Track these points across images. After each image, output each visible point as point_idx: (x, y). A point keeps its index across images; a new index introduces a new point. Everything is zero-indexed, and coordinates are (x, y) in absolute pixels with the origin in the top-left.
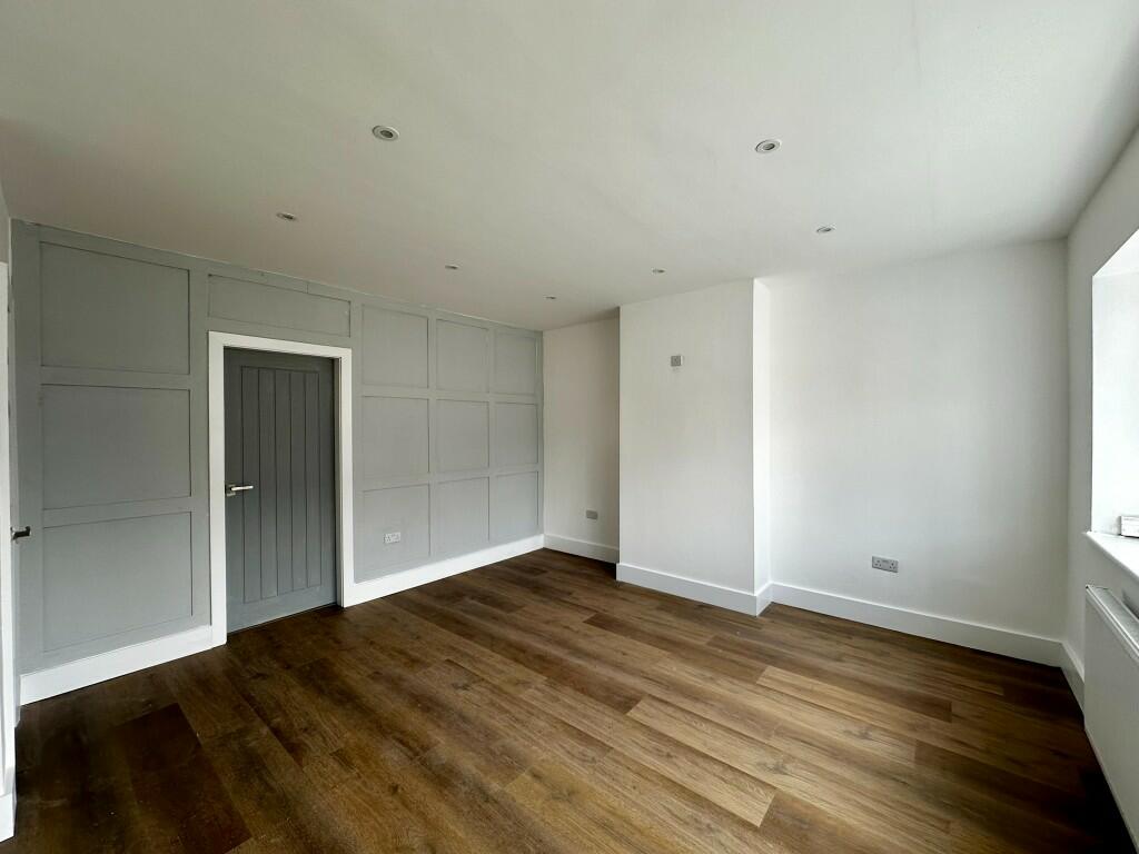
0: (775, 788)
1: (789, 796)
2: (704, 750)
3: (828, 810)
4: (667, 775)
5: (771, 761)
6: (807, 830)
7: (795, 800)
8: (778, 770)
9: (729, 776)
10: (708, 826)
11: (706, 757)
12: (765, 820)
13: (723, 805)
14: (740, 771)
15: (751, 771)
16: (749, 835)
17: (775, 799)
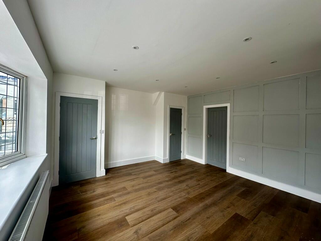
0: (132, 227)
1: (128, 229)
2: (151, 219)
3: (119, 234)
4: (146, 208)
5: (140, 232)
6: (119, 226)
7: (126, 229)
8: (136, 232)
9: (140, 219)
10: (131, 209)
11: (149, 218)
12: (126, 219)
13: (134, 214)
14: (141, 222)
15: (139, 225)
16: (125, 215)
17: (129, 225)
